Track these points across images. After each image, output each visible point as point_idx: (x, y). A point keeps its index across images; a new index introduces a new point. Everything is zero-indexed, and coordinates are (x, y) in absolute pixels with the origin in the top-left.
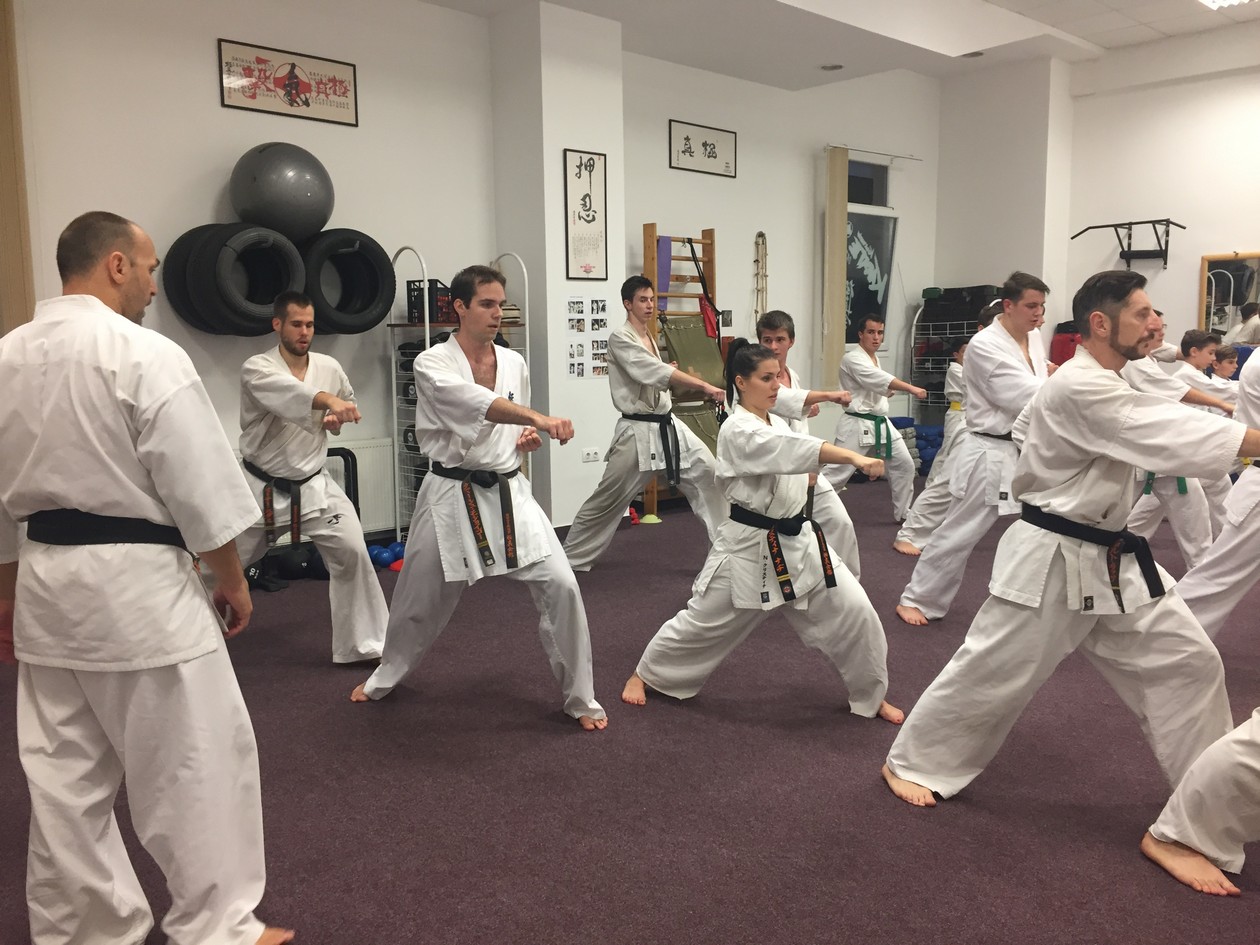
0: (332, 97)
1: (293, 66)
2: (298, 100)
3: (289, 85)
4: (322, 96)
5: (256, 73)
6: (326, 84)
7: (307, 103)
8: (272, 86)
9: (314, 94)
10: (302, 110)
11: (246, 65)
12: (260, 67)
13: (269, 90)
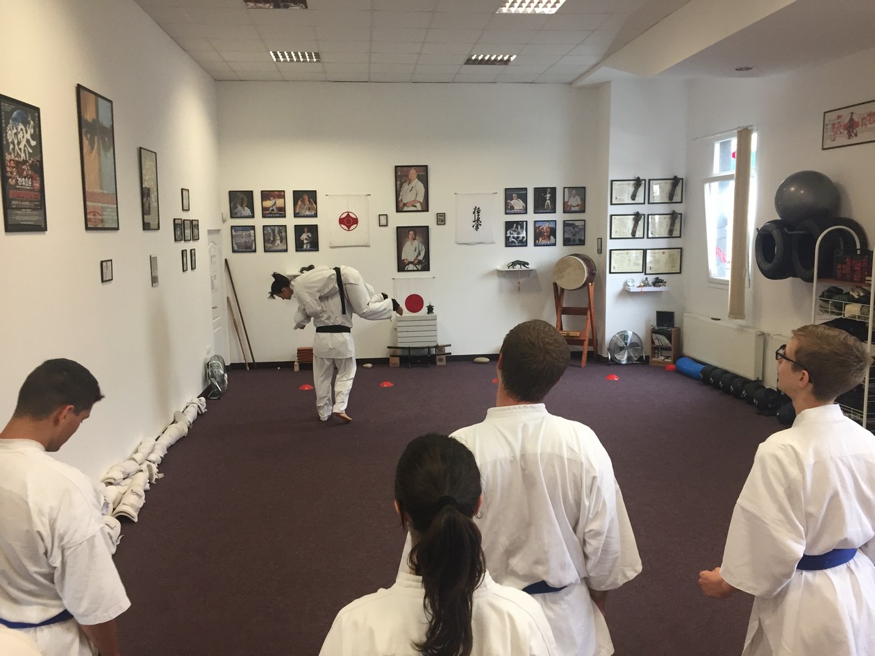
0: (869, 126)
1: (852, 113)
2: (853, 134)
3: (849, 127)
4: (864, 126)
5: (836, 126)
6: (866, 119)
7: (856, 135)
8: (842, 130)
9: (860, 127)
10: (852, 141)
11: (832, 122)
12: (839, 120)
13: (841, 133)
